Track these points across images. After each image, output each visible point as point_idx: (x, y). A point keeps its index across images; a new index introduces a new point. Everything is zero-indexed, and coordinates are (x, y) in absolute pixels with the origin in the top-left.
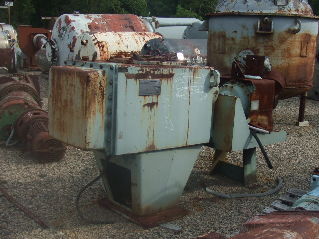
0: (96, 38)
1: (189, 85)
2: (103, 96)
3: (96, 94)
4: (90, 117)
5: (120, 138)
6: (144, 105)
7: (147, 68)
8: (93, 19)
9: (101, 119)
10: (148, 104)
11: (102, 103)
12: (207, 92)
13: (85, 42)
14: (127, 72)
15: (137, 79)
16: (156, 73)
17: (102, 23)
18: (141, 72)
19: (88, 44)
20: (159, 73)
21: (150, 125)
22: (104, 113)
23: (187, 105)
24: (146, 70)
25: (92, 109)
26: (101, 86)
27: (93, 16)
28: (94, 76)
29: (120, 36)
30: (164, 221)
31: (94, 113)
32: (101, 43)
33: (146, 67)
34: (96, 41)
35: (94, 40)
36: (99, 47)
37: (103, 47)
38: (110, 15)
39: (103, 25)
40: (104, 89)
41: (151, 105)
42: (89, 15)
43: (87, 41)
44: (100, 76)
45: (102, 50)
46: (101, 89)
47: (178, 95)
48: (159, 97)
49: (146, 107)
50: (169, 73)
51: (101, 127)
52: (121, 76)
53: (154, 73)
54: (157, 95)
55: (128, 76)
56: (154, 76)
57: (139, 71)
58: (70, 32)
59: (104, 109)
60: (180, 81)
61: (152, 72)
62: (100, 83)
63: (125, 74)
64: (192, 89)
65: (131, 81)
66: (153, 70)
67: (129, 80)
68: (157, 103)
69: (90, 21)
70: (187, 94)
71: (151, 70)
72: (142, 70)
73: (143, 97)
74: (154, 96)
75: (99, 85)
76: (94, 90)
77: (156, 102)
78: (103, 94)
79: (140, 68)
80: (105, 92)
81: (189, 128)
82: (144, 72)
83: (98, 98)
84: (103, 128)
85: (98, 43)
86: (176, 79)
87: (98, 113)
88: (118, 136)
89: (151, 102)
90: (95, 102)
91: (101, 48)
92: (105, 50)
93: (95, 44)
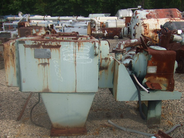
0: (143, 22)
1: (75, 53)
2: (14, 57)
3: (9, 56)
4: (7, 68)
5: (24, 82)
6: (39, 64)
7: (39, 42)
8: (150, 12)
9: (14, 70)
10: (42, 64)
11: (14, 61)
12: (92, 58)
13: (138, 24)
14: (25, 43)
15: (33, 48)
16: (46, 44)
17: (154, 14)
18: (35, 44)
19: (139, 25)
20: (48, 44)
21: (45, 77)
22: (15, 67)
23: (74, 66)
24: (38, 43)
25: (8, 64)
26: (12, 51)
27: (151, 10)
28: (7, 46)
29: (158, 21)
30: (64, 135)
31: (9, 66)
32: (145, 24)
33: (38, 40)
34: (143, 24)
35: (142, 23)
36: (144, 27)
37: (146, 27)
38: (161, 9)
39: (154, 15)
40: (14, 53)
41: (45, 64)
42: (148, 10)
43: (139, 24)
44: (10, 45)
45: (146, 28)
46: (12, 53)
47: (65, 59)
48: (50, 60)
49: (41, 65)
50: (57, 45)
51: (14, 75)
52: (21, 46)
53: (44, 45)
54: (48, 59)
55: (26, 46)
56: (45, 47)
57: (33, 43)
58: (136, 19)
59: (15, 64)
60: (66, 50)
61: (43, 44)
62: (11, 49)
63: (24, 45)
64: (77, 56)
65: (28, 49)
66: (43, 43)
67: (27, 48)
68: (49, 64)
69: (148, 13)
70: (73, 59)
71: (42, 43)
72: (36, 43)
73: (38, 59)
74: (46, 59)
75: (10, 51)
76: (7, 53)
77: (47, 62)
78: (13, 56)
79: (34, 42)
80: (14, 55)
81: (77, 81)
82: (37, 44)
83: (10, 58)
84: (15, 75)
85: (144, 24)
86: (62, 49)
87: (11, 67)
88: (22, 81)
89: (44, 62)
90: (9, 60)
91: (145, 27)
92: (147, 28)
93: (142, 25)
